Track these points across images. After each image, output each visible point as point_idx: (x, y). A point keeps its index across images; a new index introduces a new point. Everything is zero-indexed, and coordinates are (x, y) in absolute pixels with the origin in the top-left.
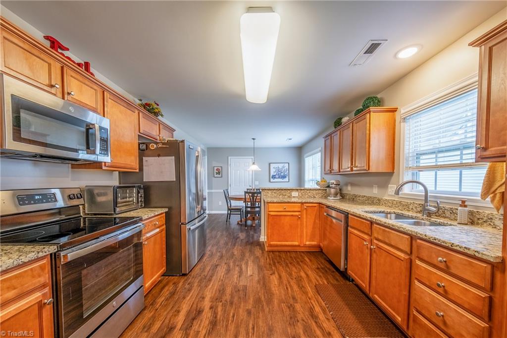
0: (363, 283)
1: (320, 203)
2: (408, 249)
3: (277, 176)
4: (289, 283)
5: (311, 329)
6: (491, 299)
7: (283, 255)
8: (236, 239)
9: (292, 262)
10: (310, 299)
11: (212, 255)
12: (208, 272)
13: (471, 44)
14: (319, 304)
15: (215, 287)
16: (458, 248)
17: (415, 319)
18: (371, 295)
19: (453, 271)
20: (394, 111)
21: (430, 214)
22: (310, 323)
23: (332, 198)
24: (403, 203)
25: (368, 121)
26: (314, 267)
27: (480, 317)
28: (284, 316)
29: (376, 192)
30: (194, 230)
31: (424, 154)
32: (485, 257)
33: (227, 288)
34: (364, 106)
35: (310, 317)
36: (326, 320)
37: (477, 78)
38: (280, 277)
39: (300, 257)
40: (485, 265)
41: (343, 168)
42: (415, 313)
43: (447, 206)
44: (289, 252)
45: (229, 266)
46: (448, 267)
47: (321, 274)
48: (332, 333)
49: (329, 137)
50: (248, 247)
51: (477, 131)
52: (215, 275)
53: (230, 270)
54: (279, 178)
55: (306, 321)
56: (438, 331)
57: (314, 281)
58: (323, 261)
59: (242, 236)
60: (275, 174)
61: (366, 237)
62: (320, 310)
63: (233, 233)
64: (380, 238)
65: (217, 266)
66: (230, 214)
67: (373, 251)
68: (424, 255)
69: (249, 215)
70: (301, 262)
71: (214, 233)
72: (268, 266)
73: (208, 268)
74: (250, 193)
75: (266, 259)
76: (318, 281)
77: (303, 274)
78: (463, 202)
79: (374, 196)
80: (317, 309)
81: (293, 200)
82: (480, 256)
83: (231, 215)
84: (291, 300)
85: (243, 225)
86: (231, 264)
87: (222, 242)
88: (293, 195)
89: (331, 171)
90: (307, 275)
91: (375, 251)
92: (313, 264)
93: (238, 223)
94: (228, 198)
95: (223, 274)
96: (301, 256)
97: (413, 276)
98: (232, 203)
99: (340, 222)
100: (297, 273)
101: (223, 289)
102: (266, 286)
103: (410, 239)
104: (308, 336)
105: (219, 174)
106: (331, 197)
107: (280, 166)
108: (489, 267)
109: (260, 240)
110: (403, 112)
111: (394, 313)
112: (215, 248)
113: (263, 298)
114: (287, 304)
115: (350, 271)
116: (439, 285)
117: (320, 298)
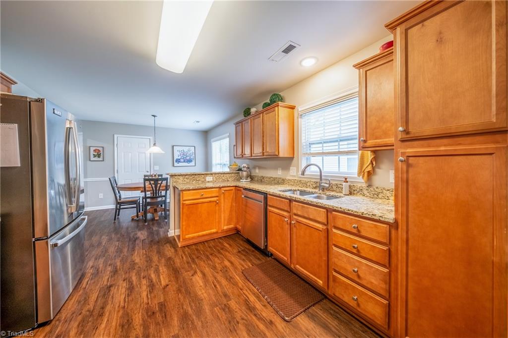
0: (285, 256)
1: (236, 186)
2: (325, 221)
3: (182, 160)
4: (216, 278)
5: (254, 326)
6: (389, 250)
7: (201, 247)
8: (135, 241)
9: (212, 252)
10: (241, 290)
11: (97, 273)
12: (96, 301)
13: (354, 66)
14: (251, 292)
15: (114, 324)
16: (367, 216)
17: (335, 278)
18: (292, 266)
19: (363, 233)
20: (293, 108)
21: (323, 189)
22: (250, 319)
23: (245, 180)
24: (303, 182)
25: (277, 113)
26: (235, 251)
27: (384, 266)
28: (221, 323)
29: (280, 174)
30: (64, 245)
31: (314, 144)
32: (386, 220)
33: (134, 317)
34: (271, 100)
35: (248, 311)
36: (263, 308)
37: (357, 90)
38: (204, 275)
39: (219, 245)
40: (385, 226)
41: (255, 153)
42: (334, 273)
43: (334, 183)
44: (205, 241)
45: (131, 282)
46: (359, 231)
47: (243, 257)
48: (273, 320)
49: (241, 124)
50: (155, 247)
51: (359, 127)
52: (110, 302)
53: (133, 288)
54: (184, 162)
55: (245, 318)
56: (354, 285)
57: (239, 267)
58: (241, 242)
59: (142, 235)
60: (179, 158)
61: (285, 214)
62: (255, 299)
63: (128, 234)
64: (299, 213)
65: (109, 288)
66: (119, 209)
67: (292, 226)
68: (340, 224)
69: (148, 207)
70: (222, 249)
71: (95, 239)
72: (186, 266)
73: (94, 297)
74: (152, 180)
75: (182, 257)
76: (243, 266)
77: (227, 263)
78: (346, 179)
79: (280, 177)
80: (252, 298)
81: (209, 185)
82: (383, 219)
83: (121, 210)
84: (224, 299)
85: (141, 221)
86: (134, 278)
87: (112, 250)
88: (207, 180)
89: (243, 156)
90: (232, 263)
91: (295, 226)
92: (234, 248)
93: (133, 219)
94: (115, 188)
95: (123, 297)
96: (220, 243)
97: (330, 243)
98: (121, 193)
99: (260, 203)
100: (220, 263)
101: (128, 320)
102: (190, 293)
103: (326, 212)
104: (253, 336)
105: (99, 157)
106: (243, 179)
107: (186, 149)
108: (388, 226)
109: (169, 236)
110: (300, 110)
111: (316, 279)
112: (101, 261)
113: (190, 311)
114: (220, 306)
115: (270, 248)
116: (354, 247)
117: (250, 284)
